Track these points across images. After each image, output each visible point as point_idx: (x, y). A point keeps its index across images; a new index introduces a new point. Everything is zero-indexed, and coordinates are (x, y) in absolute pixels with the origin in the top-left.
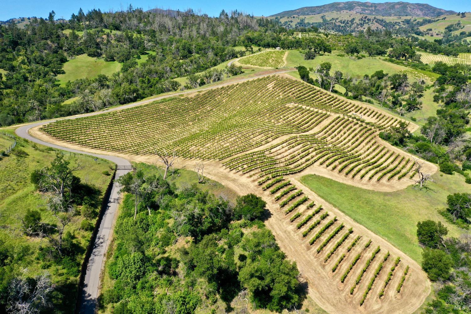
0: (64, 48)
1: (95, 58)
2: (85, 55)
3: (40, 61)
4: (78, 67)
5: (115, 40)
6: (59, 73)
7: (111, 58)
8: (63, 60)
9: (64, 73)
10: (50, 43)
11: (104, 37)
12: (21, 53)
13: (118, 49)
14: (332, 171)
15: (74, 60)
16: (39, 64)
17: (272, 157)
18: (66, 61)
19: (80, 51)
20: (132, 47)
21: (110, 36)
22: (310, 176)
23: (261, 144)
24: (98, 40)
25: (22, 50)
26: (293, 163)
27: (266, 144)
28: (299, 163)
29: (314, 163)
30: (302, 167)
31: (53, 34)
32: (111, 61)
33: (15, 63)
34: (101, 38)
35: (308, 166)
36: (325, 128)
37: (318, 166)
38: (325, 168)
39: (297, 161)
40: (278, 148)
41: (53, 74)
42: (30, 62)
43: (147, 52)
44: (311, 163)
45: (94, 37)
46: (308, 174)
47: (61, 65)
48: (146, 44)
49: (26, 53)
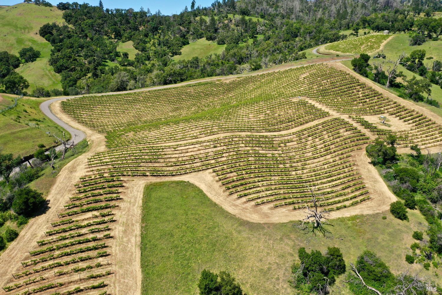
0: (191, 33)
1: (211, 41)
2: (204, 39)
3: (166, 43)
4: (194, 49)
5: (235, 24)
6: (176, 54)
7: (222, 42)
8: (186, 43)
9: (180, 54)
10: (181, 28)
11: (226, 22)
12: (155, 37)
13: (230, 34)
14: (217, 181)
15: (194, 43)
16: (165, 46)
17: (166, 155)
18: (188, 43)
19: (201, 35)
20: (246, 31)
21: (231, 21)
22: (178, 183)
23: (183, 139)
24: (220, 25)
25: (158, 35)
26: (182, 165)
27: (192, 139)
28: (188, 166)
29: (209, 168)
30: (182, 171)
31: (186, 21)
32: (221, 44)
33: (148, 45)
34: (223, 23)
35: (196, 171)
36: (305, 130)
37: (210, 173)
38: (214, 177)
39: (193, 163)
40: (196, 146)
41: (171, 55)
42: (159, 45)
43: (257, 36)
44: (204, 168)
45: (218, 22)
46: (180, 180)
47: (181, 47)
48: (259, 28)
49: (160, 37)
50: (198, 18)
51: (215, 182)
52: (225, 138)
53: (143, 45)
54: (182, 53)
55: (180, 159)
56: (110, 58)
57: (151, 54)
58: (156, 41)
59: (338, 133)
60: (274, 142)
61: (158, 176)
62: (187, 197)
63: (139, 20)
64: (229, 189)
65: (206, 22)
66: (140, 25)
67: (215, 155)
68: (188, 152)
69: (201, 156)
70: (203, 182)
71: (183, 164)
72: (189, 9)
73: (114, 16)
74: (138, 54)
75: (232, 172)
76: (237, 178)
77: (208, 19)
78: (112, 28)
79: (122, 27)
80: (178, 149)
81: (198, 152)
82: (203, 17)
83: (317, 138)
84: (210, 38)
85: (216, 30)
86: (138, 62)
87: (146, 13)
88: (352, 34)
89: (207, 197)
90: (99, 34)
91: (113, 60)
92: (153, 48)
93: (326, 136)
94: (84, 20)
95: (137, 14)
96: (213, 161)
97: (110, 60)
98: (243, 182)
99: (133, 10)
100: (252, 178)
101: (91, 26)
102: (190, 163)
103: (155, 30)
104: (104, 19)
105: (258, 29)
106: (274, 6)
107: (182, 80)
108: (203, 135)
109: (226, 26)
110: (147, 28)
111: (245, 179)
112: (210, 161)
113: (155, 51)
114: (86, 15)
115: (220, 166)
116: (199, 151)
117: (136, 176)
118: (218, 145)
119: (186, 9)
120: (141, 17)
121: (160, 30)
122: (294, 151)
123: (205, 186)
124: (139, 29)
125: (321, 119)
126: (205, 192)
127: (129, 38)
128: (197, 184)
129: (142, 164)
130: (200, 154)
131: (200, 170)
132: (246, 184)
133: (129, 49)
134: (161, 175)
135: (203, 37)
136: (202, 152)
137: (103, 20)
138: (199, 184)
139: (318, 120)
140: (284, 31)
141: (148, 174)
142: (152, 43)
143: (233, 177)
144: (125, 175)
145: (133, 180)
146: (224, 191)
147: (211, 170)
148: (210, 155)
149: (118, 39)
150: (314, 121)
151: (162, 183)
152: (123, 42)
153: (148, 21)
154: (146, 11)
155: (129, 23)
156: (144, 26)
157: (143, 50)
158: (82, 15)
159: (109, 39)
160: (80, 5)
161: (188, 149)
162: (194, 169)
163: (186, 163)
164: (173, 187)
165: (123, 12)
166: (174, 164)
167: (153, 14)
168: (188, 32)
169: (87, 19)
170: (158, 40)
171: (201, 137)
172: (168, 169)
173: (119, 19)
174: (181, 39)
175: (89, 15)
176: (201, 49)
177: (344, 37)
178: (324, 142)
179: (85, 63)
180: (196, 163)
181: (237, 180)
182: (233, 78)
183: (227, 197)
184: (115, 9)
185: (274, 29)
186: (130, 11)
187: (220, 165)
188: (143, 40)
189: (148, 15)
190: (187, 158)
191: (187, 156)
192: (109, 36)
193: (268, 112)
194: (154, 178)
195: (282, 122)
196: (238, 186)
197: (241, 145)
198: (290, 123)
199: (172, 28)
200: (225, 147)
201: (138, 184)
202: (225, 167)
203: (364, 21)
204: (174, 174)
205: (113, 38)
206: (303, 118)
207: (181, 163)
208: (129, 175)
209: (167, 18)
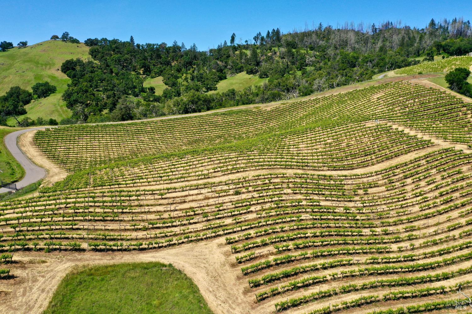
0: (229, 67)
1: (252, 75)
2: (244, 73)
3: (200, 78)
4: (232, 84)
5: (280, 57)
6: (211, 90)
7: (265, 75)
8: (223, 78)
9: (216, 89)
10: (219, 62)
11: (270, 54)
12: (189, 72)
13: (274, 66)
14: (233, 265)
15: (232, 78)
16: (199, 81)
17: (141, 206)
18: (225, 78)
19: (240, 69)
20: (293, 63)
21: (275, 53)
22: (147, 267)
23: (183, 180)
24: (262, 58)
25: (192, 69)
26: (167, 227)
27: (198, 179)
28: (177, 230)
29: (220, 236)
30: (163, 240)
31: (225, 55)
32: (263, 78)
33: (180, 80)
34: (266, 55)
35: (191, 241)
36: (397, 167)
37: (220, 245)
38: (227, 254)
39: (190, 224)
40: (203, 191)
41: (205, 90)
42: (192, 79)
43: (306, 68)
44: (209, 233)
45: (260, 55)
46: (154, 260)
47: (217, 82)
48: (308, 59)
49: (193, 72)
50: (237, 52)
51: (227, 267)
52: (258, 177)
53: (174, 80)
54: (218, 88)
55: (166, 215)
56: (134, 93)
57: (181, 90)
58: (189, 76)
59: (459, 172)
60: (346, 187)
61: (108, 250)
62: (161, 304)
63: (171, 54)
64: (257, 285)
65: (246, 55)
66: (173, 60)
67: (236, 207)
68: (185, 202)
69: (207, 209)
70: (202, 265)
71: (170, 224)
72: (229, 44)
73: (145, 51)
74: (167, 89)
75: (265, 245)
76: (276, 260)
77: (248, 53)
78: (140, 63)
79: (152, 61)
80: (168, 195)
81: (204, 203)
82: (244, 51)
83: (420, 180)
84: (250, 72)
85: (258, 64)
86: (165, 97)
87: (181, 48)
88: (426, 59)
89: (206, 305)
90: (126, 70)
91: (137, 96)
92: (185, 83)
93: (438, 177)
94: (111, 55)
95: (170, 49)
96: (229, 221)
97: (133, 95)
98: (288, 269)
99: (166, 44)
100: (308, 258)
101: (118, 61)
102: (183, 223)
103: (189, 64)
104: (133, 54)
105: (307, 61)
106: (325, 39)
107: (208, 109)
108: (220, 174)
109: (270, 59)
110: (180, 63)
111: (293, 261)
112: (223, 220)
113: (186, 86)
114: (114, 51)
115: (242, 230)
116: (206, 201)
117: (56, 253)
118: (244, 190)
119: (225, 43)
120: (173, 52)
121: (194, 65)
122: (383, 202)
123: (205, 275)
124: (171, 65)
125: (420, 151)
126: (203, 292)
127: (160, 73)
128: (189, 270)
129: (80, 225)
130: (208, 206)
131: (202, 239)
132: (296, 274)
133: (158, 84)
134: (115, 248)
135: (243, 71)
136: (211, 201)
137: (131, 56)
138: (195, 270)
139: (416, 152)
140: (338, 61)
141: (84, 245)
142: (183, 77)
143: (267, 256)
144: (29, 250)
145: (44, 262)
146: (246, 292)
147: (223, 240)
148: (225, 207)
149: (147, 75)
150: (409, 154)
151: (109, 269)
152: (152, 78)
153: (182, 56)
154: (180, 46)
155: (161, 58)
156: (177, 61)
157: (174, 85)
158: (109, 50)
159: (137, 74)
160: (109, 41)
161: (186, 196)
162: (188, 237)
163: (174, 224)
164: (133, 278)
165: (155, 47)
166: (151, 226)
167: (188, 49)
168: (226, 67)
169: (114, 54)
170: (191, 74)
171: (215, 177)
172: (134, 234)
173: (150, 54)
174: (218, 74)
175: (117, 50)
176: (240, 84)
177: (416, 63)
178: (437, 188)
179: (103, 98)
180: (195, 223)
181: (277, 264)
182: (276, 104)
183: (253, 308)
184: (146, 44)
185: (327, 60)
186: (163, 46)
187: (243, 228)
188: (175, 74)
189: (182, 50)
190: (180, 214)
191: (181, 210)
192: (137, 71)
193: (329, 141)
194: (98, 255)
195: (354, 156)
196: (279, 279)
197: (285, 191)
198: (369, 158)
199: (208, 64)
200: (256, 195)
201: (52, 270)
202: (252, 232)
203: (438, 45)
204: (144, 246)
205: (142, 73)
206: (388, 148)
207: (164, 223)
208: (41, 250)
209: (203, 54)
